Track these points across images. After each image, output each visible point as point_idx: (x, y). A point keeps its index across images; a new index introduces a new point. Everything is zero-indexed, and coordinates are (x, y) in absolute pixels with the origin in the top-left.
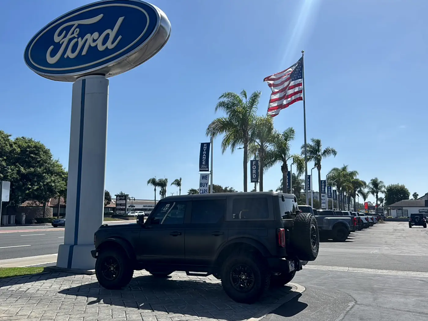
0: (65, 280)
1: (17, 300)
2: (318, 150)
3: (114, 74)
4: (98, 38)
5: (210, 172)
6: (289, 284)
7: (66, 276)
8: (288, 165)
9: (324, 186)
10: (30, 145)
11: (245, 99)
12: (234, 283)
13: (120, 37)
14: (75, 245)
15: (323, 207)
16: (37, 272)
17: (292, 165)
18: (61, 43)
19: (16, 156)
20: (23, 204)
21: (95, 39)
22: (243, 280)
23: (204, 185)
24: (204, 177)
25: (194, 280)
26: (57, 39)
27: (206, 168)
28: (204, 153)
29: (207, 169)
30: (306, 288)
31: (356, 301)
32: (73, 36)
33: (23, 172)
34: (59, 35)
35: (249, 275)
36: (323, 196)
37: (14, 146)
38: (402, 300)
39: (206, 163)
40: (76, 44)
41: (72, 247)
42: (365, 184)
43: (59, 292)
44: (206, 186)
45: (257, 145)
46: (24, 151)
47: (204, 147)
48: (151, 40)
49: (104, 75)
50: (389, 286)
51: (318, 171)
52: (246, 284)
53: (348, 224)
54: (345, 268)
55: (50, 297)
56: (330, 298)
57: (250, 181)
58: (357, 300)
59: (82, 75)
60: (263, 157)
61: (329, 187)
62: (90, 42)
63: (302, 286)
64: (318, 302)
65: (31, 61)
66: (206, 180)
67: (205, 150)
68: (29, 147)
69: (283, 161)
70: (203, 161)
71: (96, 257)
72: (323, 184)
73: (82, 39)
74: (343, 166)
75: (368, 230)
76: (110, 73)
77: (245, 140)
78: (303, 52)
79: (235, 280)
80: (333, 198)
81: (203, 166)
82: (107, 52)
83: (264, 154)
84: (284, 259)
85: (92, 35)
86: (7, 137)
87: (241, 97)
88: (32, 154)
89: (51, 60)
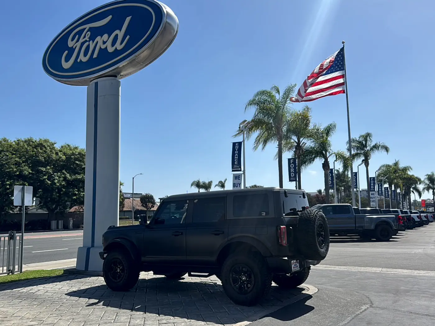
0: (78, 282)
1: (21, 302)
2: (366, 146)
3: (126, 75)
4: (108, 40)
5: (243, 171)
6: (302, 286)
7: (80, 279)
8: (329, 163)
9: (373, 183)
10: (75, 152)
11: (278, 95)
12: (234, 284)
13: (128, 37)
14: (92, 247)
15: (372, 205)
16: (56, 274)
17: (335, 162)
18: (74, 47)
19: (61, 163)
20: (71, 209)
21: (105, 40)
22: (244, 281)
23: (237, 186)
24: (237, 177)
25: (204, 282)
26: (70, 44)
27: (238, 168)
28: (236, 153)
29: (240, 169)
30: (318, 289)
31: (372, 303)
32: (84, 40)
33: (68, 178)
34: (72, 40)
35: (249, 276)
36: (372, 194)
37: (59, 153)
38: (426, 303)
39: (238, 163)
40: (88, 47)
41: (88, 249)
42: (419, 180)
43: (66, 294)
44: (239, 186)
45: (294, 142)
46: (69, 158)
47: (236, 147)
48: (158, 37)
49: (116, 76)
50: (418, 288)
51: (366, 168)
52: (245, 286)
53: (392, 222)
54: (378, 269)
55: (54, 299)
56: (342, 300)
57: (289, 181)
58: (374, 303)
59: (94, 78)
60: (300, 154)
61: (380, 185)
62: (100, 45)
63: (316, 287)
64: (327, 304)
65: (49, 68)
66: (239, 180)
67: (237, 150)
68: (73, 154)
69: (324, 158)
70: (235, 160)
71: (104, 259)
72: (372, 182)
73: (93, 42)
74: (395, 162)
75: (421, 229)
76: (121, 74)
77: (279, 137)
78: (343, 43)
79: (235, 281)
80: (385, 196)
81: (235, 166)
82: (117, 53)
83: (301, 152)
84: (286, 258)
85: (102, 37)
86: (53, 145)
87: (274, 93)
88: (77, 161)
89: (66, 65)
